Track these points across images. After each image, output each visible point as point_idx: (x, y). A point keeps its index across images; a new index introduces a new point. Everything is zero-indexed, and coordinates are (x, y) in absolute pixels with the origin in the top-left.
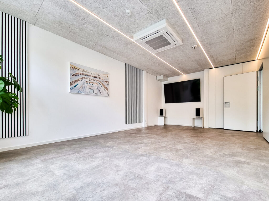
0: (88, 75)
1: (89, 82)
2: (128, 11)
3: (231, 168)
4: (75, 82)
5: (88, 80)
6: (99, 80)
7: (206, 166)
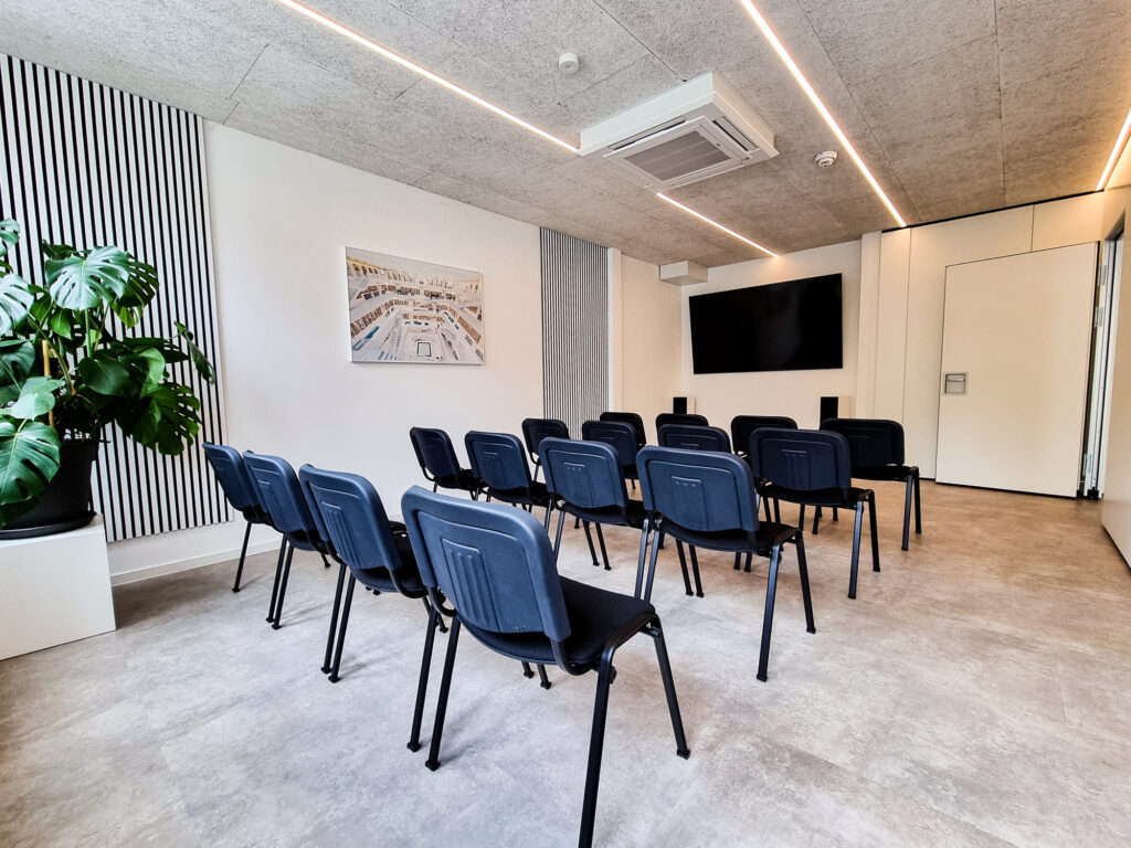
0: (410, 290)
1: (415, 317)
2: (567, 57)
3: (953, 661)
4: (367, 320)
5: (409, 309)
6: (448, 306)
7: (862, 648)
